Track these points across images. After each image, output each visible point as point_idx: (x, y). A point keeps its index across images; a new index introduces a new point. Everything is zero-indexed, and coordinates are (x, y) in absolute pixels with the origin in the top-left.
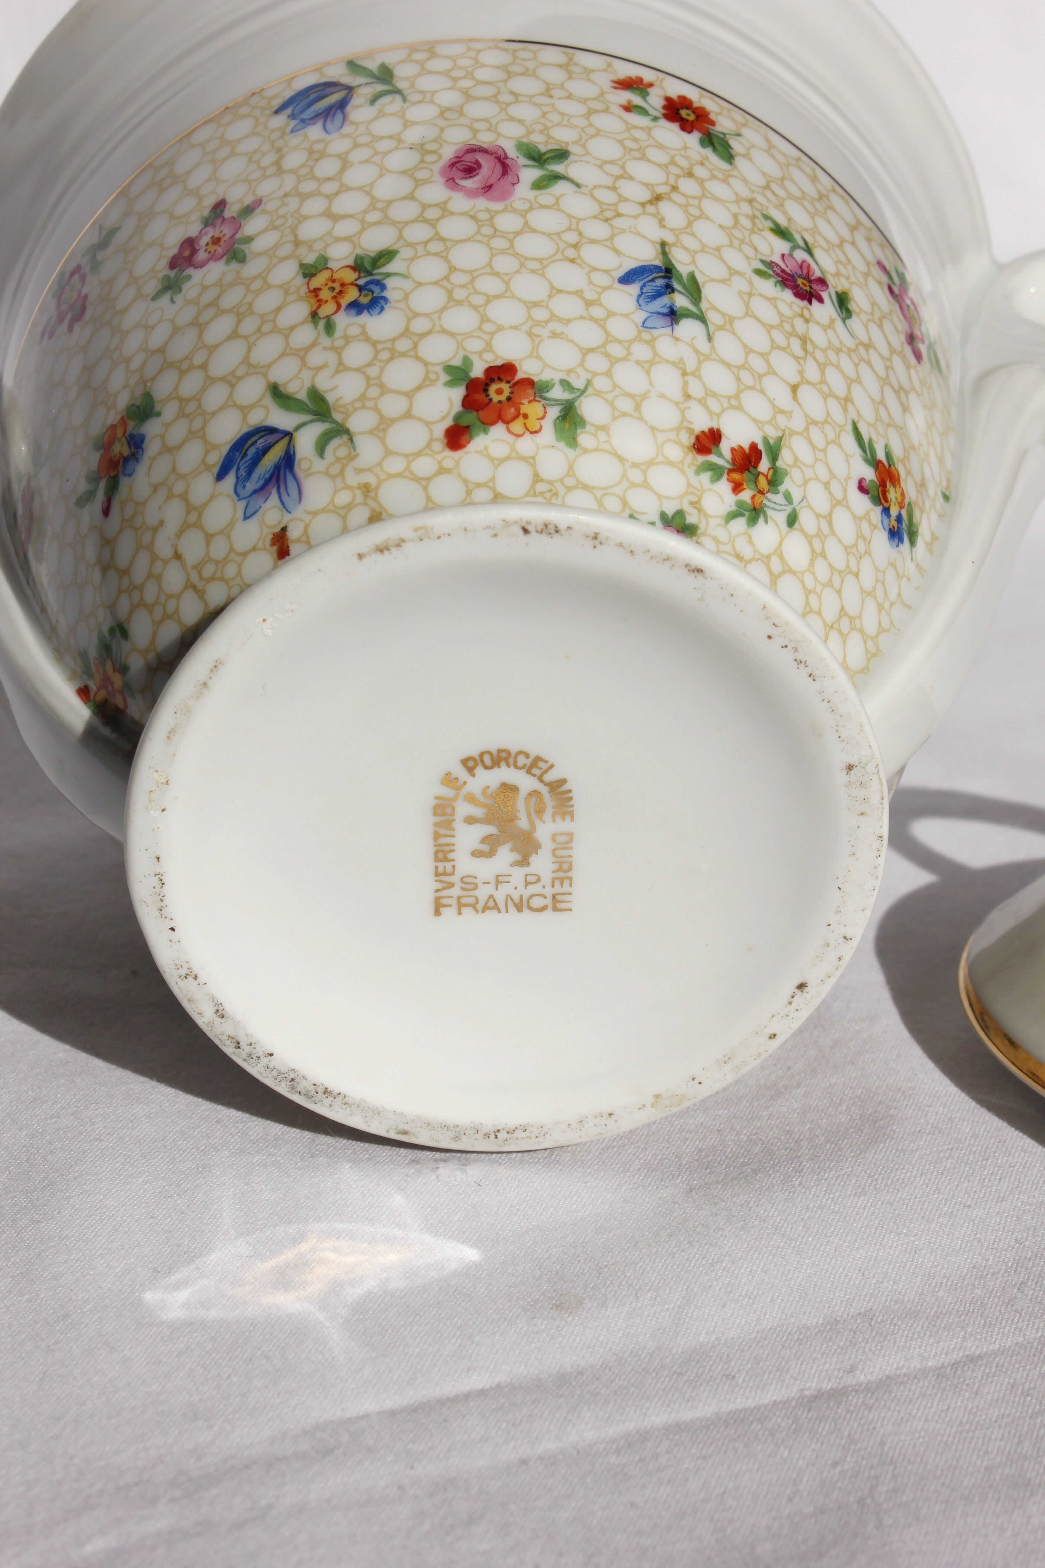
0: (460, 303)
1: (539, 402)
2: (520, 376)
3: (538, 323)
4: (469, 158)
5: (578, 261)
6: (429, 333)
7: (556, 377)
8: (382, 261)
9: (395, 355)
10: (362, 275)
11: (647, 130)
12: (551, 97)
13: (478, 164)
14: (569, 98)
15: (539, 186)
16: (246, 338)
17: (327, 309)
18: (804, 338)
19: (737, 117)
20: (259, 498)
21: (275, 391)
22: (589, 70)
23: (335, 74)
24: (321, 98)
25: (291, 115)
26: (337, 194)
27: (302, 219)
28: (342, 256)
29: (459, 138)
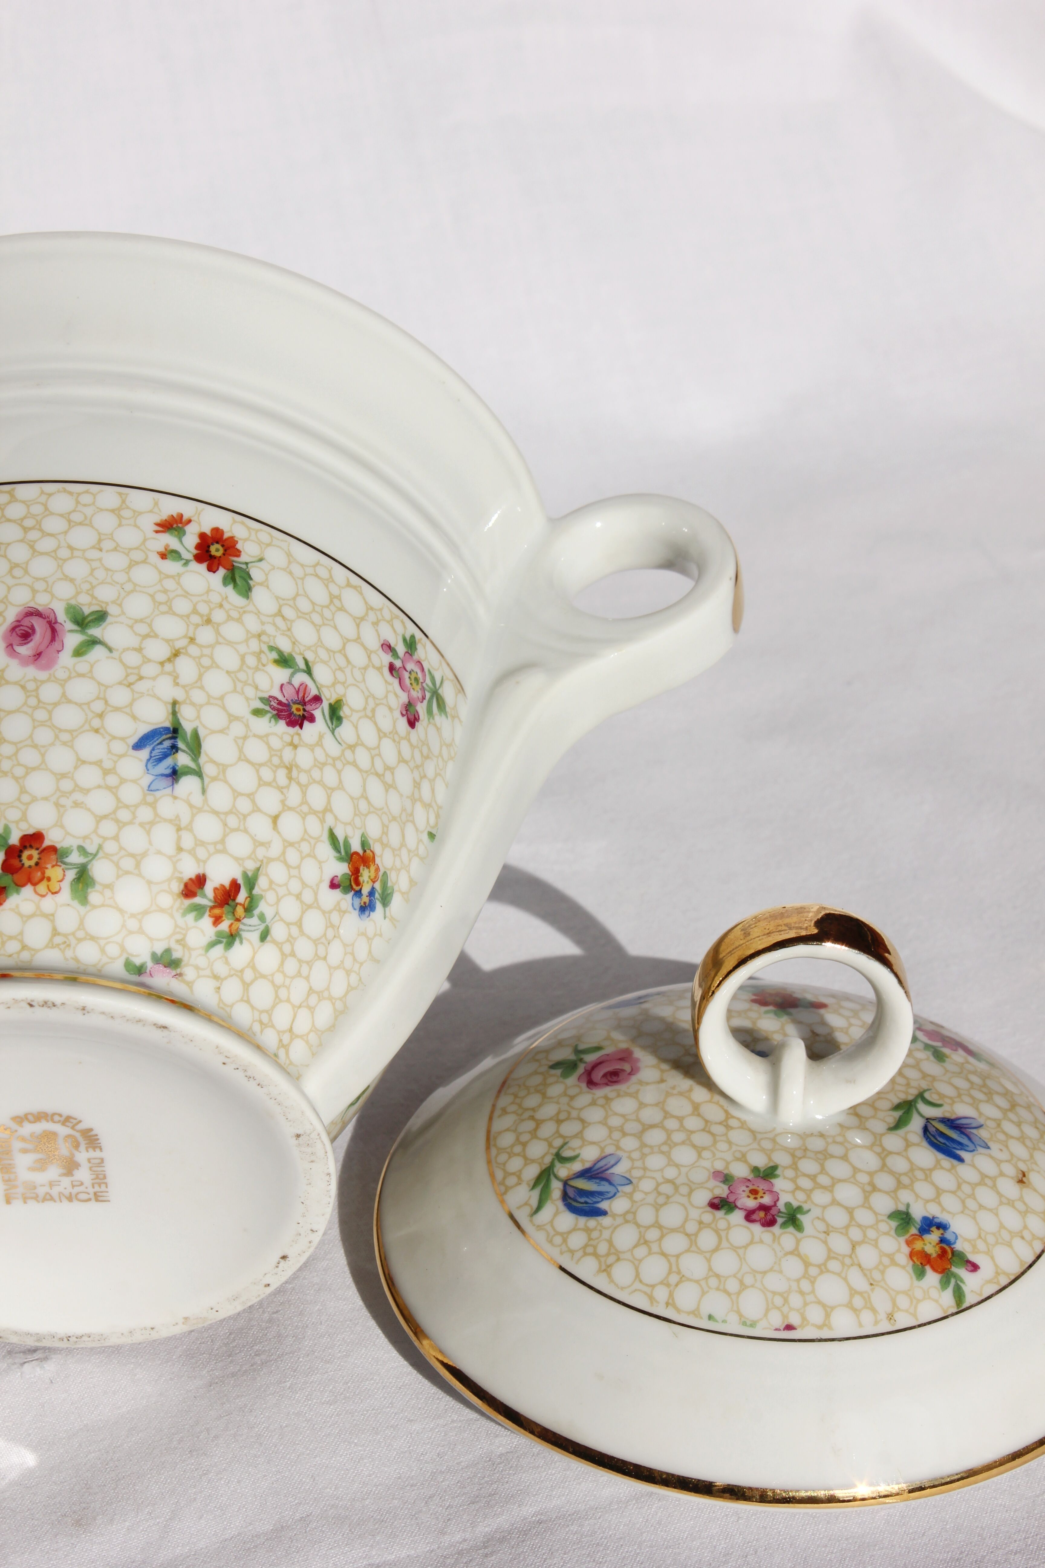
1: (60, 866)
2: (47, 843)
3: (65, 794)
4: (27, 622)
5: (101, 731)
7: (75, 843)
11: (177, 577)
12: (101, 550)
13: (33, 628)
14: (115, 549)
15: (79, 652)
18: (291, 766)
19: (263, 537)
22: (138, 513)
29: (21, 599)
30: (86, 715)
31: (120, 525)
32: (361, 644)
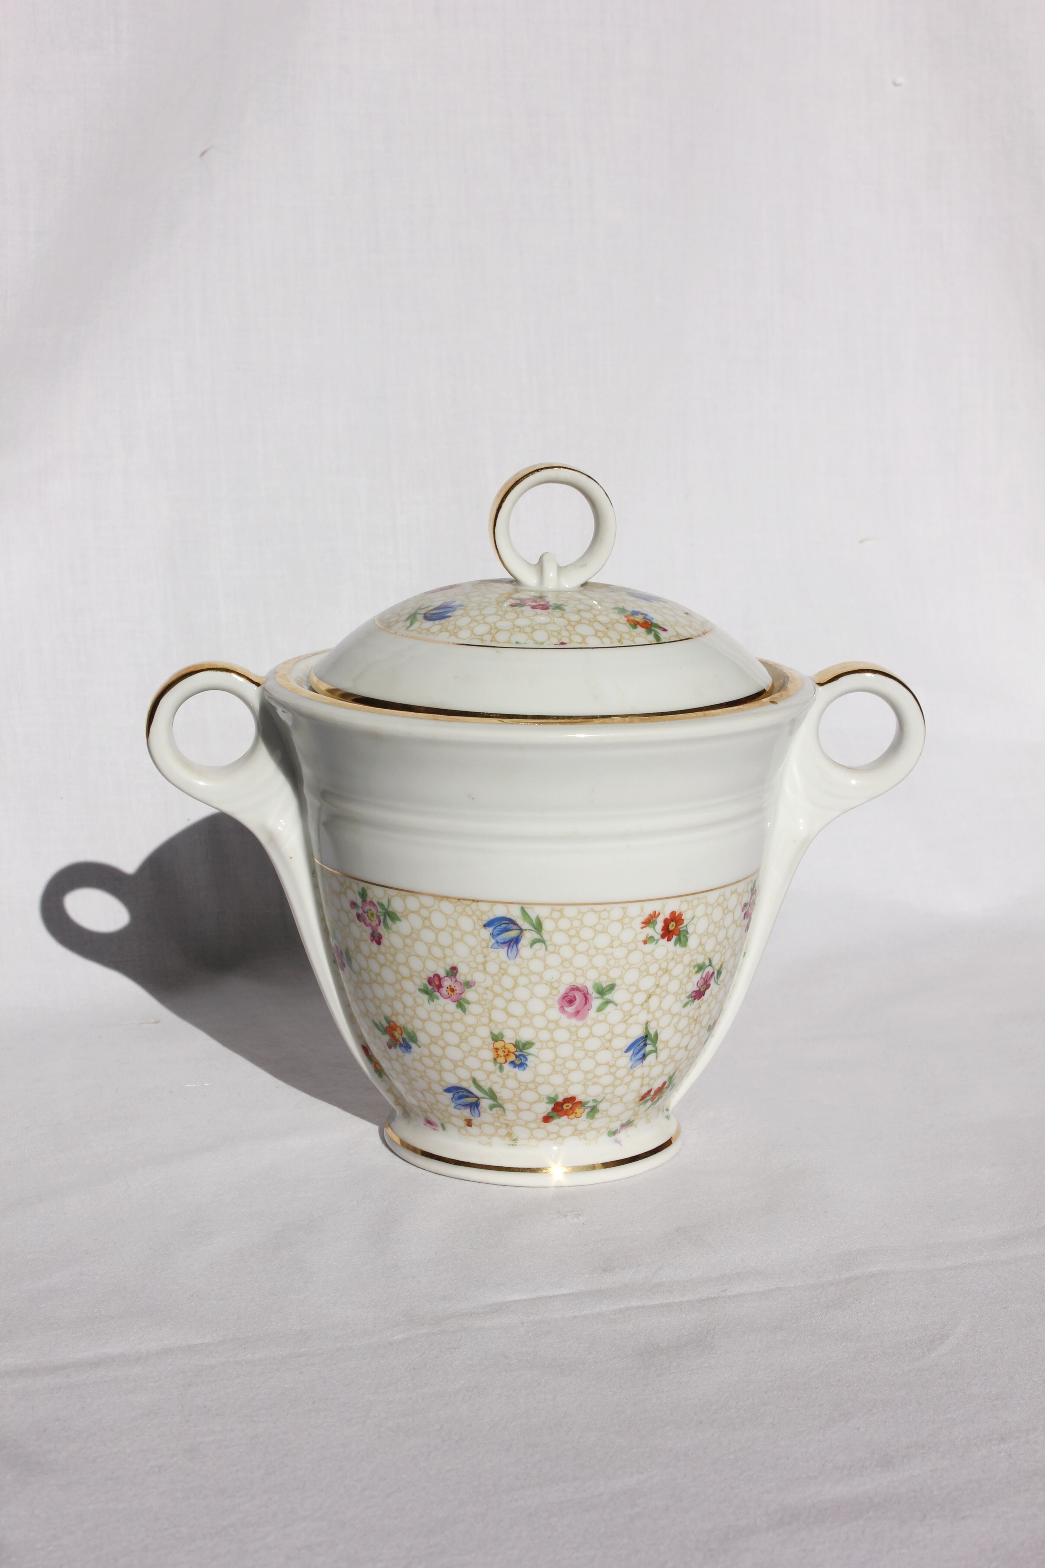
0: (558, 1072)
1: (583, 1108)
2: (577, 1100)
3: (588, 1080)
4: (571, 994)
5: (610, 1048)
6: (543, 1083)
7: (591, 1099)
8: (527, 1046)
9: (527, 1089)
10: (518, 1050)
11: (651, 953)
12: (613, 948)
13: (575, 998)
14: (620, 945)
15: (599, 1010)
16: (464, 1052)
17: (501, 1060)
18: (697, 1018)
19: (695, 902)
20: (462, 1107)
21: (474, 1081)
22: (632, 919)
23: (515, 913)
24: (507, 930)
25: (492, 934)
26: (511, 1001)
27: (494, 1007)
28: (510, 1037)
29: (568, 980)
30: (602, 1042)
31: (623, 929)
32: (734, 922)
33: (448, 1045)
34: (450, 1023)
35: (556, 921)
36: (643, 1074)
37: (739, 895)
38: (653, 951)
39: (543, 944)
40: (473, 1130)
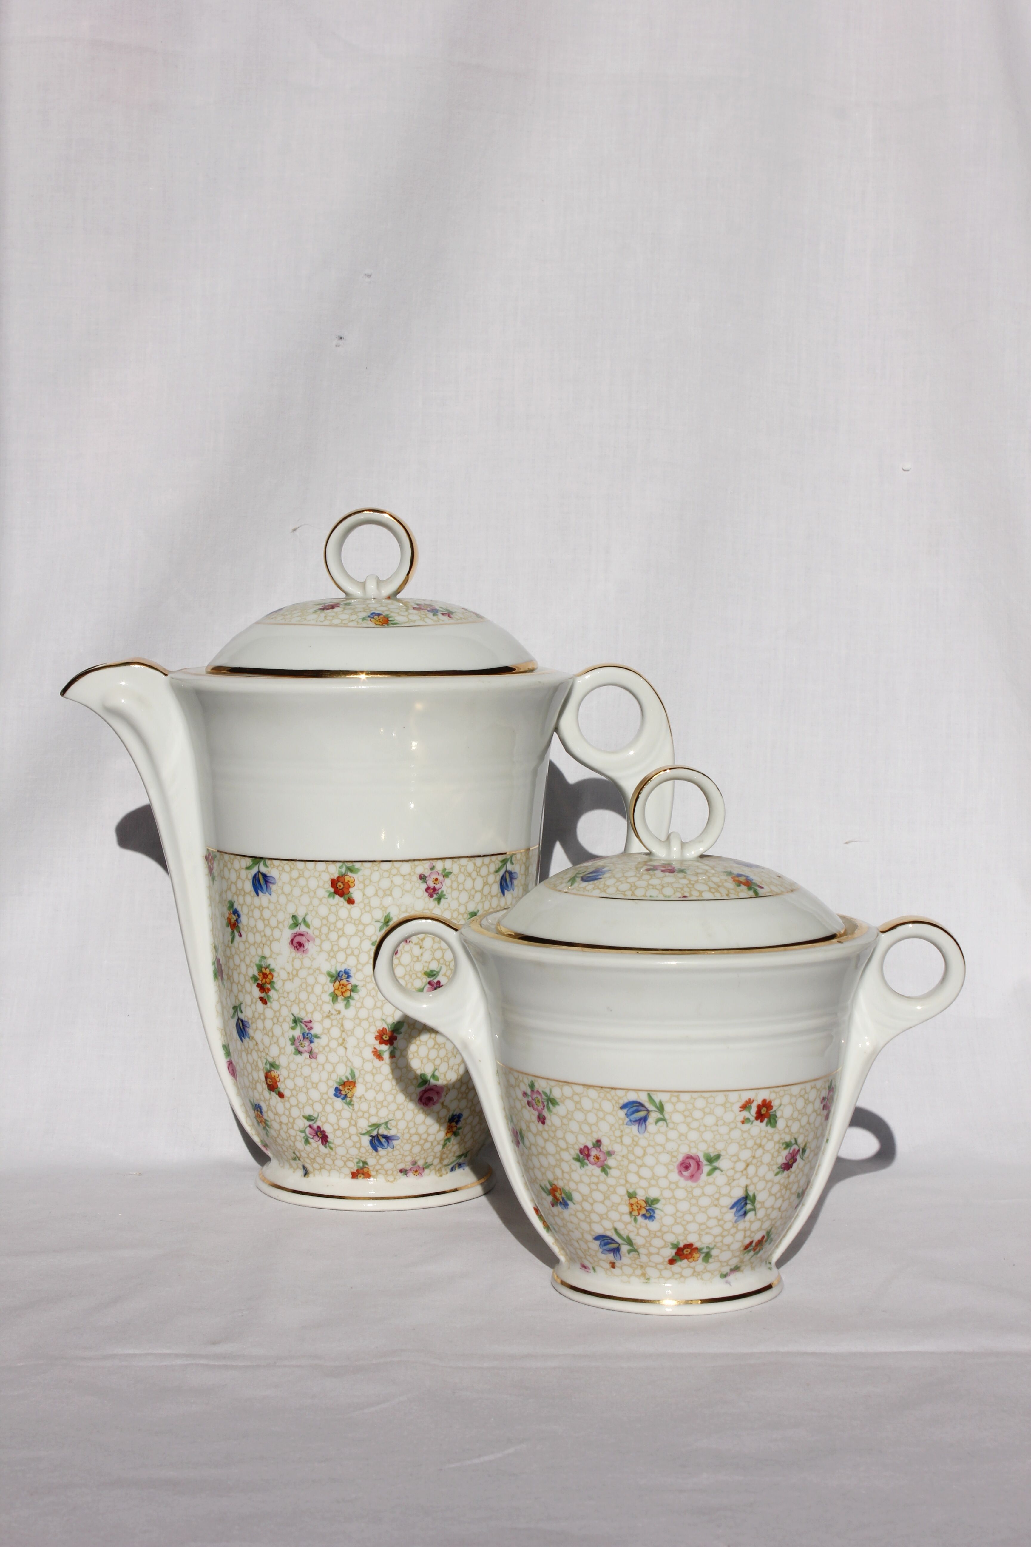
0: (678, 1223)
1: (699, 1253)
2: (694, 1247)
3: (702, 1230)
4: (687, 1161)
5: (718, 1205)
6: (668, 1232)
7: (705, 1246)
8: (654, 1202)
9: (655, 1236)
10: (648, 1205)
11: (748, 1131)
12: (718, 1126)
13: (690, 1164)
14: (724, 1124)
15: (709, 1174)
16: (607, 1207)
17: (635, 1213)
18: (787, 1185)
19: (782, 1093)
20: (607, 1252)
21: (616, 1230)
22: (732, 1104)
23: (643, 1098)
24: (637, 1111)
25: (626, 1114)
26: (641, 1166)
27: (629, 1171)
28: (641, 1195)
29: (684, 1150)
30: (712, 1200)
31: (725, 1112)
32: (815, 1111)
33: (595, 1201)
34: (597, 1184)
35: (674, 1104)
36: (745, 1228)
37: (818, 1090)
38: (749, 1130)
39: (665, 1122)
40: (616, 1271)
